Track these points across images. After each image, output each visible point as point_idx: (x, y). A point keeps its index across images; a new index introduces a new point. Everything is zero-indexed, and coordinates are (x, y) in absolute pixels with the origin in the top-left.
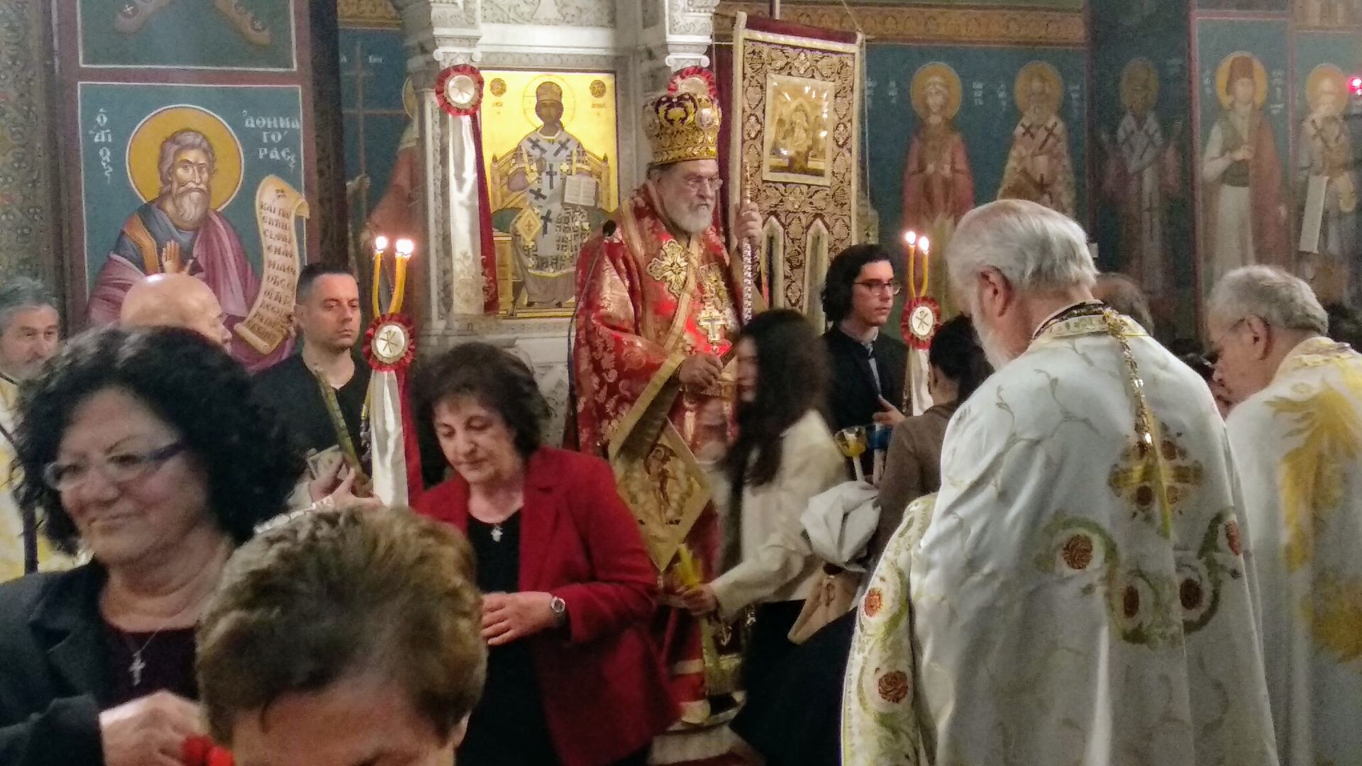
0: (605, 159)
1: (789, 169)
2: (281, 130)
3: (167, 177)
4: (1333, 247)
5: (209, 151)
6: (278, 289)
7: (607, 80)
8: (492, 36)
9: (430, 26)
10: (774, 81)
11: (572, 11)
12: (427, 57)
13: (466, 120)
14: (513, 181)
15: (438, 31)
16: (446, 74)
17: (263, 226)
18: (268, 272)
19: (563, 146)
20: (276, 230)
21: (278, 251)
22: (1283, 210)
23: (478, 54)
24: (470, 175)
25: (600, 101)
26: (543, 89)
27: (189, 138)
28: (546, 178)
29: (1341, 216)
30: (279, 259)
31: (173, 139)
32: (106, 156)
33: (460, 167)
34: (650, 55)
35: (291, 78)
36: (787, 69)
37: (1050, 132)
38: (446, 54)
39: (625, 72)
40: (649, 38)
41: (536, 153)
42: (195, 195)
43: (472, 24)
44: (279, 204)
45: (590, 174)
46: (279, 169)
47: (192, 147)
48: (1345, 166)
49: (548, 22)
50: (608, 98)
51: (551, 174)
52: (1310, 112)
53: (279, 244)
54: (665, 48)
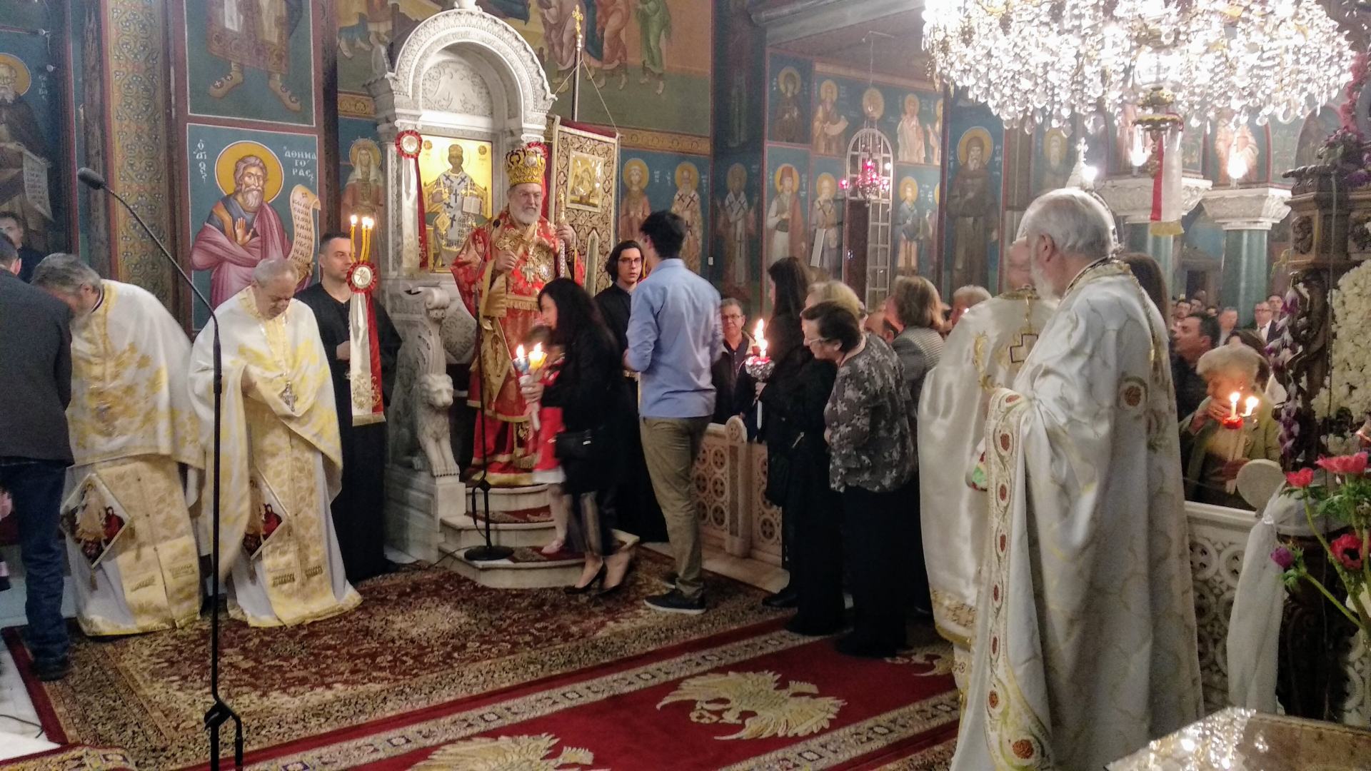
0: (486, 189)
1: (580, 202)
2: (306, 160)
3: (239, 182)
4: (826, 265)
5: (264, 168)
6: (303, 248)
7: (488, 146)
8: (429, 118)
9: (393, 107)
11: (469, 106)
12: (391, 125)
13: (412, 161)
14: (436, 198)
15: (397, 110)
16: (402, 134)
17: (294, 213)
18: (296, 239)
19: (463, 180)
20: (301, 216)
21: (302, 227)
22: (803, 245)
23: (420, 124)
24: (414, 191)
25: (484, 156)
26: (453, 148)
27: (252, 160)
28: (453, 197)
29: (830, 249)
30: (303, 232)
31: (243, 160)
32: (203, 167)
33: (408, 186)
34: (512, 133)
35: (311, 130)
36: (580, 148)
37: (692, 200)
38: (402, 123)
39: (497, 142)
40: (512, 124)
41: (448, 182)
42: (255, 193)
43: (417, 108)
44: (304, 201)
45: (477, 196)
46: (304, 181)
47: (254, 165)
48: (833, 225)
49: (456, 112)
50: (488, 154)
51: (456, 195)
52: (818, 196)
53: (301, 223)
54: (521, 130)
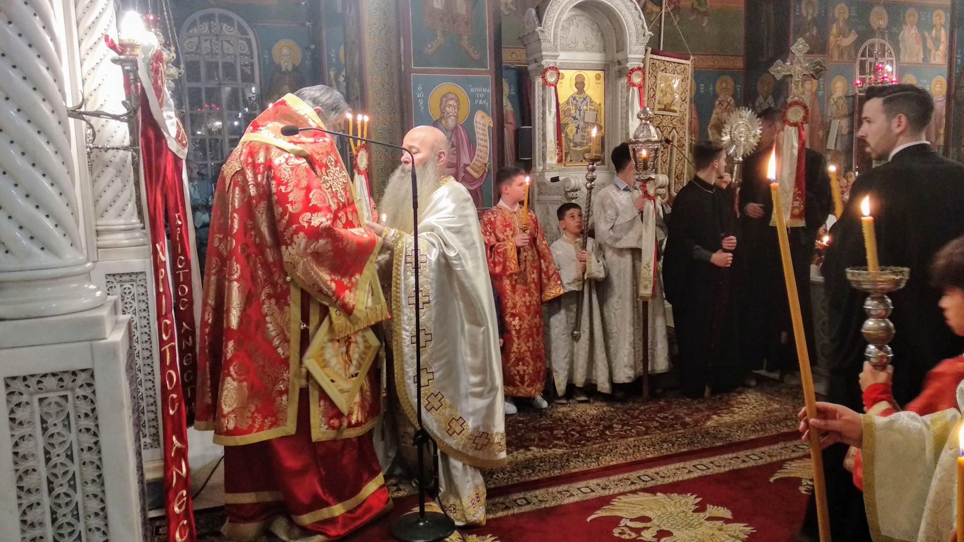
0: (600, 105)
1: (664, 110)
2: (484, 93)
3: (443, 112)
4: (838, 148)
5: (458, 101)
6: (482, 154)
7: (602, 73)
8: (564, 57)
9: (541, 51)
10: (660, 74)
11: (589, 46)
12: (538, 64)
13: (553, 88)
14: (567, 113)
15: (544, 53)
16: (546, 70)
17: (477, 130)
18: (478, 147)
19: (585, 99)
20: (481, 131)
21: (482, 139)
22: (821, 133)
23: (558, 62)
24: (554, 110)
25: (598, 81)
26: (578, 77)
27: (451, 96)
28: (578, 112)
29: (842, 135)
30: (482, 143)
31: (445, 96)
32: (421, 102)
33: (550, 107)
34: (619, 63)
35: (487, 72)
36: (665, 70)
37: (729, 103)
38: (546, 62)
39: (608, 69)
40: (619, 56)
41: (575, 102)
42: (453, 117)
43: (556, 50)
44: (482, 121)
45: (594, 110)
46: (483, 108)
47: (452, 99)
48: (845, 116)
49: (581, 51)
50: (602, 80)
51: (580, 110)
52: (832, 94)
53: (482, 137)
54: (627, 60)
